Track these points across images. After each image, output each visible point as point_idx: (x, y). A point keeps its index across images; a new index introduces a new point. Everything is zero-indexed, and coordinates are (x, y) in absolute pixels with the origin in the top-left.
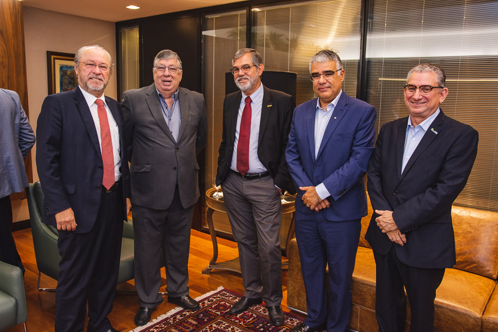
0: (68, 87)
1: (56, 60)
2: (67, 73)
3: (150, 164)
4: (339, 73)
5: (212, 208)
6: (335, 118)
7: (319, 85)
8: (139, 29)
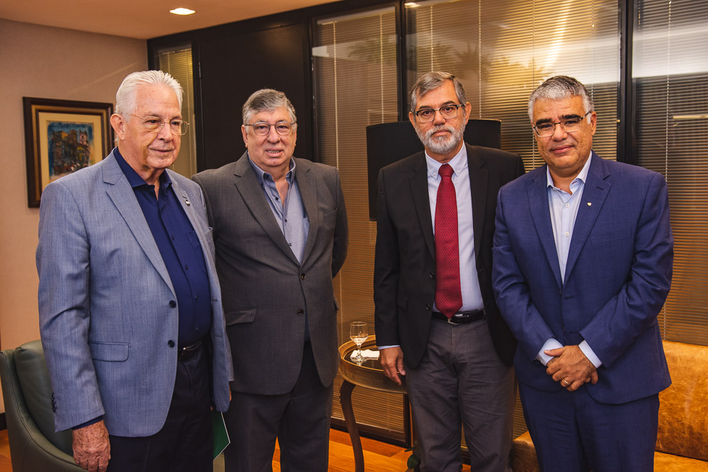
0: (64, 162)
1: (41, 114)
2: (61, 136)
3: (253, 308)
4: (589, 118)
5: (351, 381)
6: (590, 204)
7: (551, 142)
8: (192, 50)
